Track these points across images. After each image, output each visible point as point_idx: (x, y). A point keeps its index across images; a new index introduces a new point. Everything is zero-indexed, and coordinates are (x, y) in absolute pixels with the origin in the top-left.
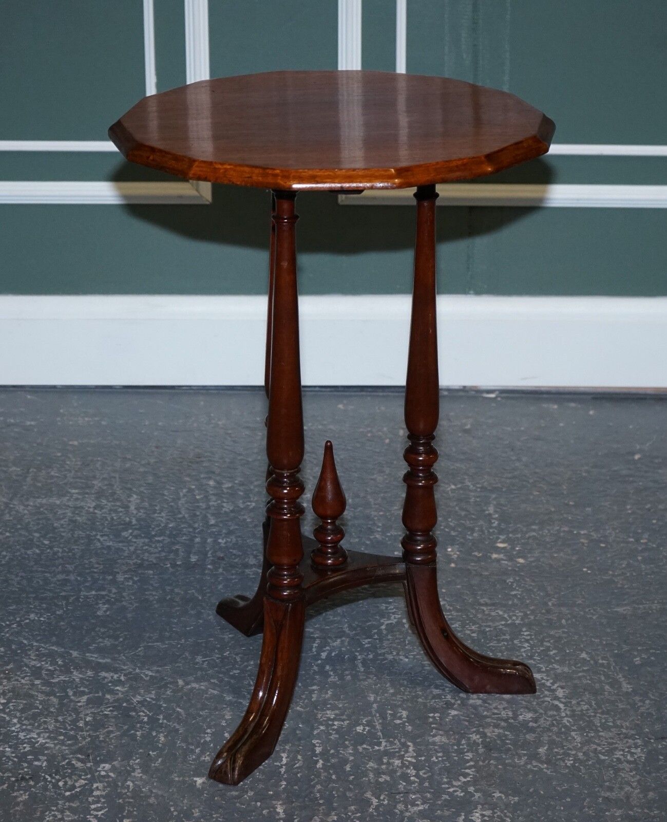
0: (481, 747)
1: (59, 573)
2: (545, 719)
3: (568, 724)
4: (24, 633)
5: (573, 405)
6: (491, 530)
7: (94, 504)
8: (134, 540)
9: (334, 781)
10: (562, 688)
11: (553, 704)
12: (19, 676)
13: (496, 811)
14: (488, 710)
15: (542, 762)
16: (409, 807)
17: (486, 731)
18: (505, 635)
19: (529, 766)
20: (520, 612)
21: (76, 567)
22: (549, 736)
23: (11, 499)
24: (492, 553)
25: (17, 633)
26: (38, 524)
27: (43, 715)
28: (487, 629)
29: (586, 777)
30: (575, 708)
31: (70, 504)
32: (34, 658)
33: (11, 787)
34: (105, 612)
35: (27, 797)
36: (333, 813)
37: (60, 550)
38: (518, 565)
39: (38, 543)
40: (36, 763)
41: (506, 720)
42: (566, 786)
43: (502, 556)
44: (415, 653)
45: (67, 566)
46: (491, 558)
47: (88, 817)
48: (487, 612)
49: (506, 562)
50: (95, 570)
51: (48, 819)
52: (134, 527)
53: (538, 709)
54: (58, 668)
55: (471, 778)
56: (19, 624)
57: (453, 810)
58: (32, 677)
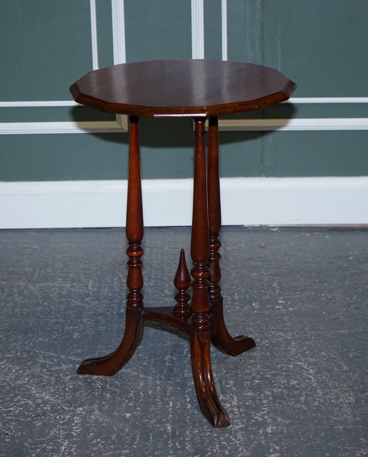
0: (271, 397)
1: (53, 318)
2: (304, 384)
3: (315, 386)
4: (36, 347)
5: (318, 233)
6: (275, 295)
7: (70, 285)
8: (91, 302)
9: (196, 414)
10: (312, 369)
11: (308, 377)
12: (34, 367)
13: (279, 427)
14: (274, 380)
15: (302, 404)
16: (235, 426)
17: (273, 390)
18: (283, 344)
20: (291, 333)
21: (62, 315)
22: (306, 392)
23: (27, 284)
24: (276, 306)
25: (33, 347)
26: (42, 295)
27: (47, 385)
28: (274, 342)
29: (325, 411)
30: (319, 378)
31: (58, 285)
33: (33, 419)
34: (78, 336)
35: (41, 424)
36: (196, 429)
37: (54, 308)
38: (289, 311)
39: (42, 305)
40: (45, 408)
41: (284, 385)
42: (314, 415)
43: (281, 307)
45: (57, 315)
46: (275, 308)
47: (72, 433)
48: (273, 334)
49: (283, 310)
50: (72, 317)
51: (52, 434)
52: (91, 296)
53: (300, 379)
54: (54, 363)
55: (266, 412)
56: (34, 343)
57: (257, 427)
58: (41, 368)
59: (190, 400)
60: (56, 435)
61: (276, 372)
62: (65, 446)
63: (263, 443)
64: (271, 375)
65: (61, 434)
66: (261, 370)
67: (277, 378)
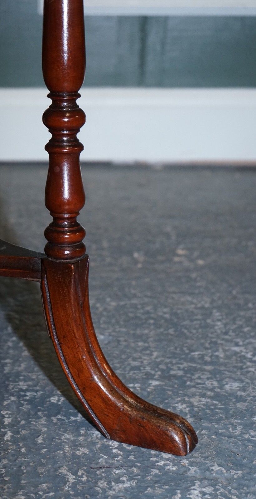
9: (24, 455)
13: (217, 487)
14: (191, 381)
16: (113, 484)
17: (192, 400)
19: (246, 436)
36: (21, 493)
41: (212, 390)
49: (187, 264)
53: (243, 378)
57: (167, 487)
59: (12, 421)
67: (197, 376)
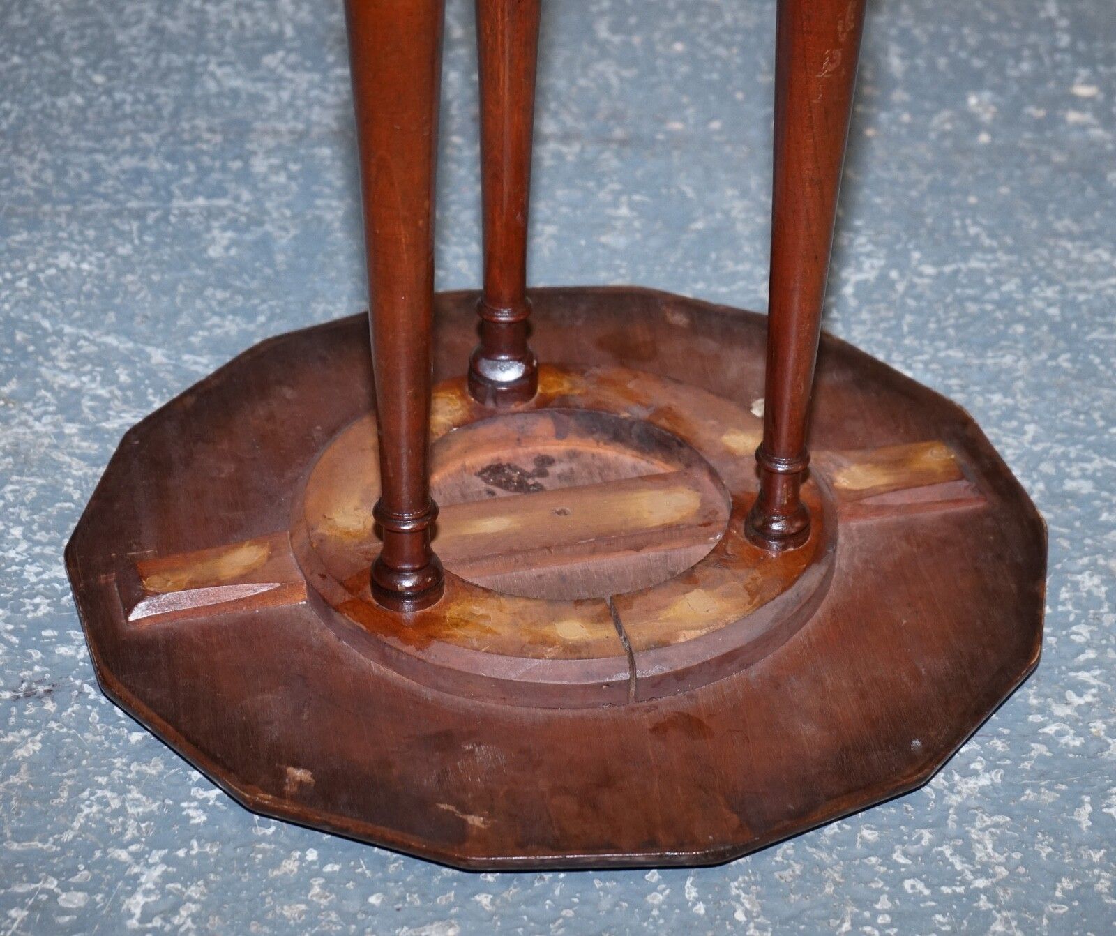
0: (1105, 609)
1: (125, 152)
4: (44, 303)
6: (1058, 57)
8: (289, 75)
12: (29, 413)
21: (164, 138)
24: (1066, 111)
25: (28, 301)
26: (82, 37)
28: (1082, 297)
32: (64, 366)
34: (227, 249)
35: (38, 747)
39: (80, 81)
43: (1088, 117)
44: (926, 357)
45: (144, 135)
46: (1064, 121)
47: (184, 805)
48: (1074, 255)
50: (205, 147)
51: (86, 811)
52: (289, 45)
54: (118, 393)
55: (1094, 696)
56: (34, 282)
58: (59, 417)
60: (107, 819)
61: (1110, 463)
62: (147, 893)
63: (1100, 893)
64: (1092, 477)
65: (131, 810)
66: (1046, 451)
